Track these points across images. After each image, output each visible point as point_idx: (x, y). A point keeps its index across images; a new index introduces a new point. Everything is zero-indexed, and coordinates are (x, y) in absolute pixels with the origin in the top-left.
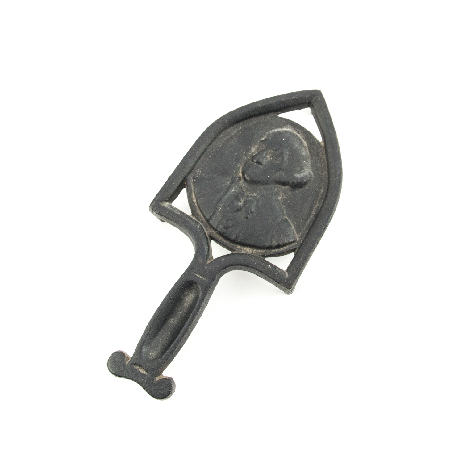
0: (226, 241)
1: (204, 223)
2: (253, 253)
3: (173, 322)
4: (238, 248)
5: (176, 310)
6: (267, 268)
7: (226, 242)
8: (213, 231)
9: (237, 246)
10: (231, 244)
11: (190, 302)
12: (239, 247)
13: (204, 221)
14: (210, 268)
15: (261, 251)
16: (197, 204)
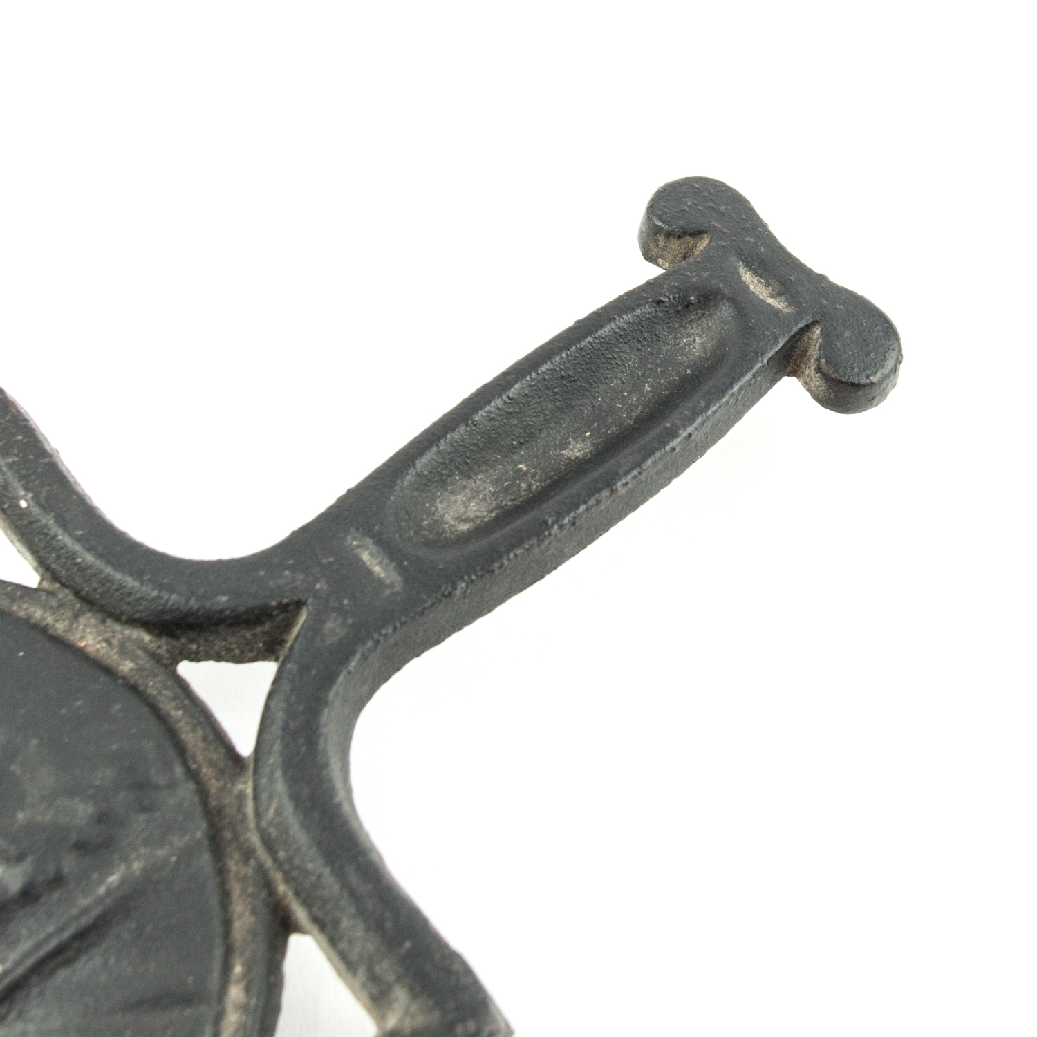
0: (173, 713)
1: (239, 848)
2: (73, 609)
3: (569, 443)
4: (132, 661)
5: (539, 481)
6: (36, 497)
7: (177, 709)
8: (214, 785)
9: (132, 669)
10: (155, 692)
11: (464, 488)
12: (127, 666)
13: (237, 856)
14: (301, 576)
15: (32, 609)
16: (227, 968)
